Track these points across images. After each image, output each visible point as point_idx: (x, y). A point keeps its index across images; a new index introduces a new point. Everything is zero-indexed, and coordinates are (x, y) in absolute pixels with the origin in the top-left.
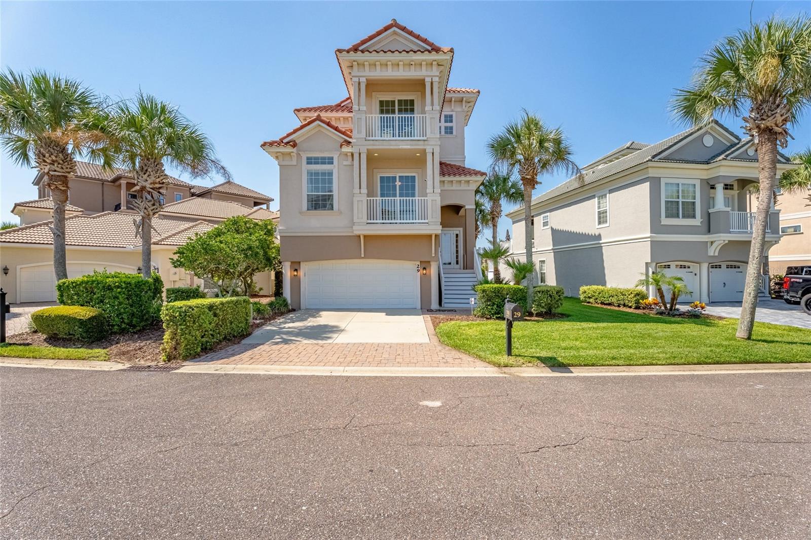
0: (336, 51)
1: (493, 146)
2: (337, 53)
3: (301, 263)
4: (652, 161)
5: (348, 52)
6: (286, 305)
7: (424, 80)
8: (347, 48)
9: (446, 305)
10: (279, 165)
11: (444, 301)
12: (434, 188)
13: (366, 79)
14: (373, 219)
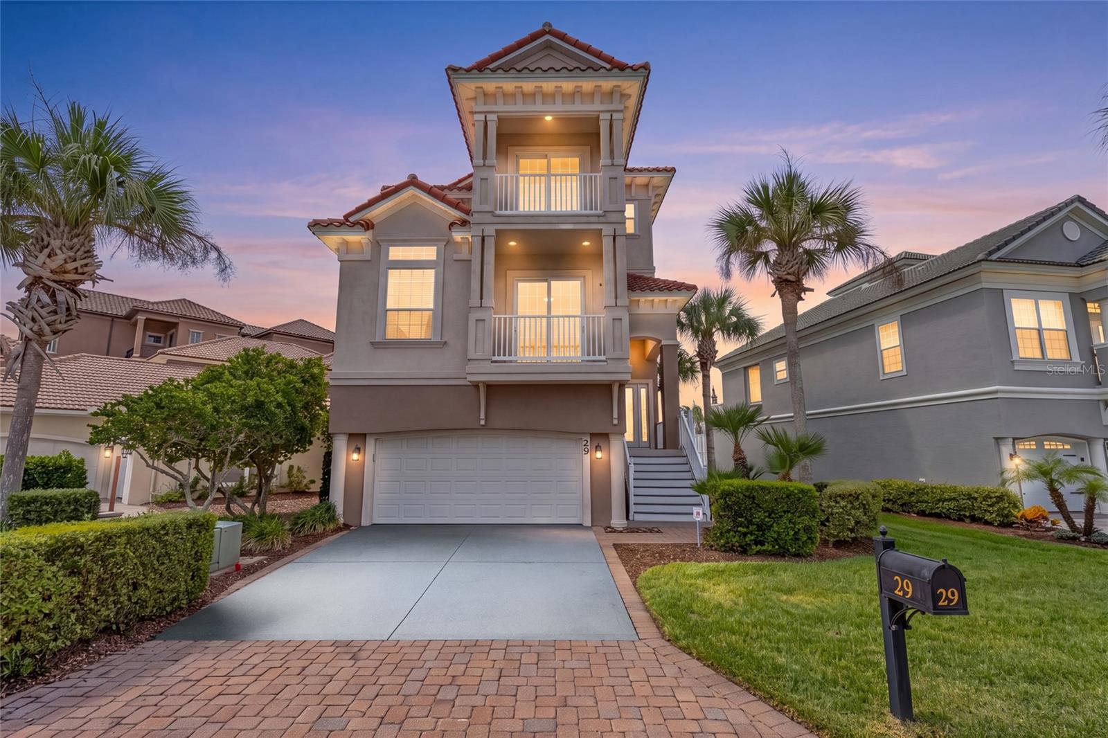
0: (448, 68)
1: (720, 226)
2: (450, 72)
3: (367, 436)
4: (987, 260)
5: (468, 71)
6: (333, 519)
7: (598, 117)
8: (466, 67)
9: (638, 517)
10: (341, 261)
11: (633, 508)
12: (616, 298)
13: (498, 116)
14: (504, 355)
